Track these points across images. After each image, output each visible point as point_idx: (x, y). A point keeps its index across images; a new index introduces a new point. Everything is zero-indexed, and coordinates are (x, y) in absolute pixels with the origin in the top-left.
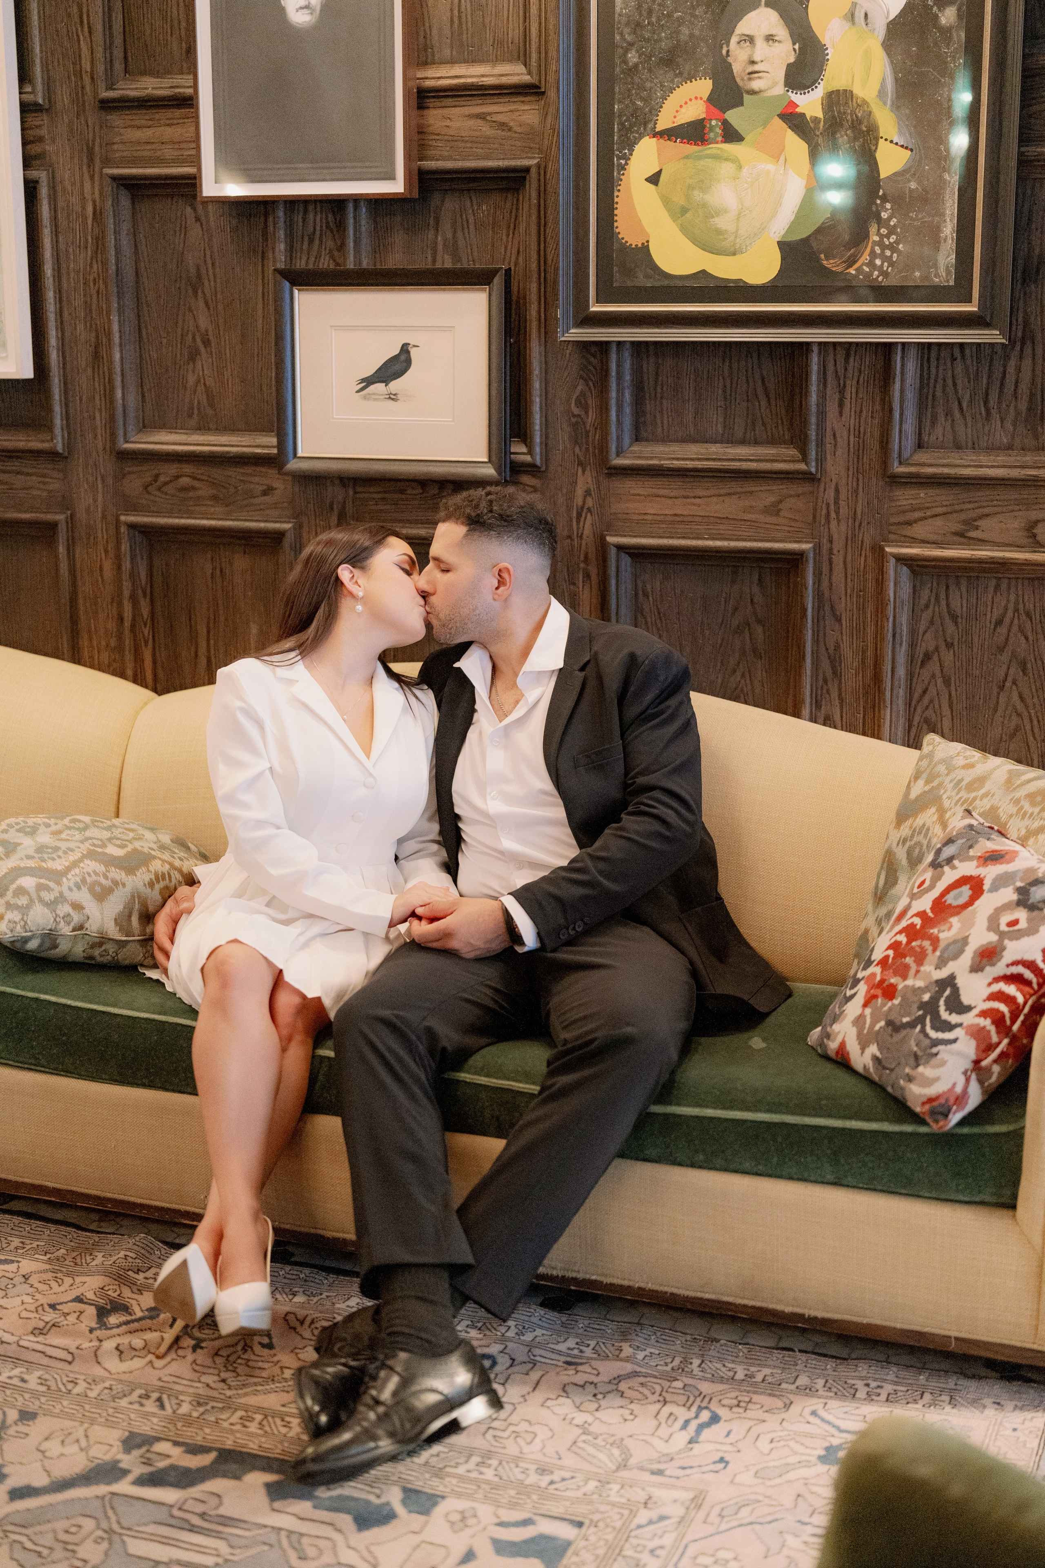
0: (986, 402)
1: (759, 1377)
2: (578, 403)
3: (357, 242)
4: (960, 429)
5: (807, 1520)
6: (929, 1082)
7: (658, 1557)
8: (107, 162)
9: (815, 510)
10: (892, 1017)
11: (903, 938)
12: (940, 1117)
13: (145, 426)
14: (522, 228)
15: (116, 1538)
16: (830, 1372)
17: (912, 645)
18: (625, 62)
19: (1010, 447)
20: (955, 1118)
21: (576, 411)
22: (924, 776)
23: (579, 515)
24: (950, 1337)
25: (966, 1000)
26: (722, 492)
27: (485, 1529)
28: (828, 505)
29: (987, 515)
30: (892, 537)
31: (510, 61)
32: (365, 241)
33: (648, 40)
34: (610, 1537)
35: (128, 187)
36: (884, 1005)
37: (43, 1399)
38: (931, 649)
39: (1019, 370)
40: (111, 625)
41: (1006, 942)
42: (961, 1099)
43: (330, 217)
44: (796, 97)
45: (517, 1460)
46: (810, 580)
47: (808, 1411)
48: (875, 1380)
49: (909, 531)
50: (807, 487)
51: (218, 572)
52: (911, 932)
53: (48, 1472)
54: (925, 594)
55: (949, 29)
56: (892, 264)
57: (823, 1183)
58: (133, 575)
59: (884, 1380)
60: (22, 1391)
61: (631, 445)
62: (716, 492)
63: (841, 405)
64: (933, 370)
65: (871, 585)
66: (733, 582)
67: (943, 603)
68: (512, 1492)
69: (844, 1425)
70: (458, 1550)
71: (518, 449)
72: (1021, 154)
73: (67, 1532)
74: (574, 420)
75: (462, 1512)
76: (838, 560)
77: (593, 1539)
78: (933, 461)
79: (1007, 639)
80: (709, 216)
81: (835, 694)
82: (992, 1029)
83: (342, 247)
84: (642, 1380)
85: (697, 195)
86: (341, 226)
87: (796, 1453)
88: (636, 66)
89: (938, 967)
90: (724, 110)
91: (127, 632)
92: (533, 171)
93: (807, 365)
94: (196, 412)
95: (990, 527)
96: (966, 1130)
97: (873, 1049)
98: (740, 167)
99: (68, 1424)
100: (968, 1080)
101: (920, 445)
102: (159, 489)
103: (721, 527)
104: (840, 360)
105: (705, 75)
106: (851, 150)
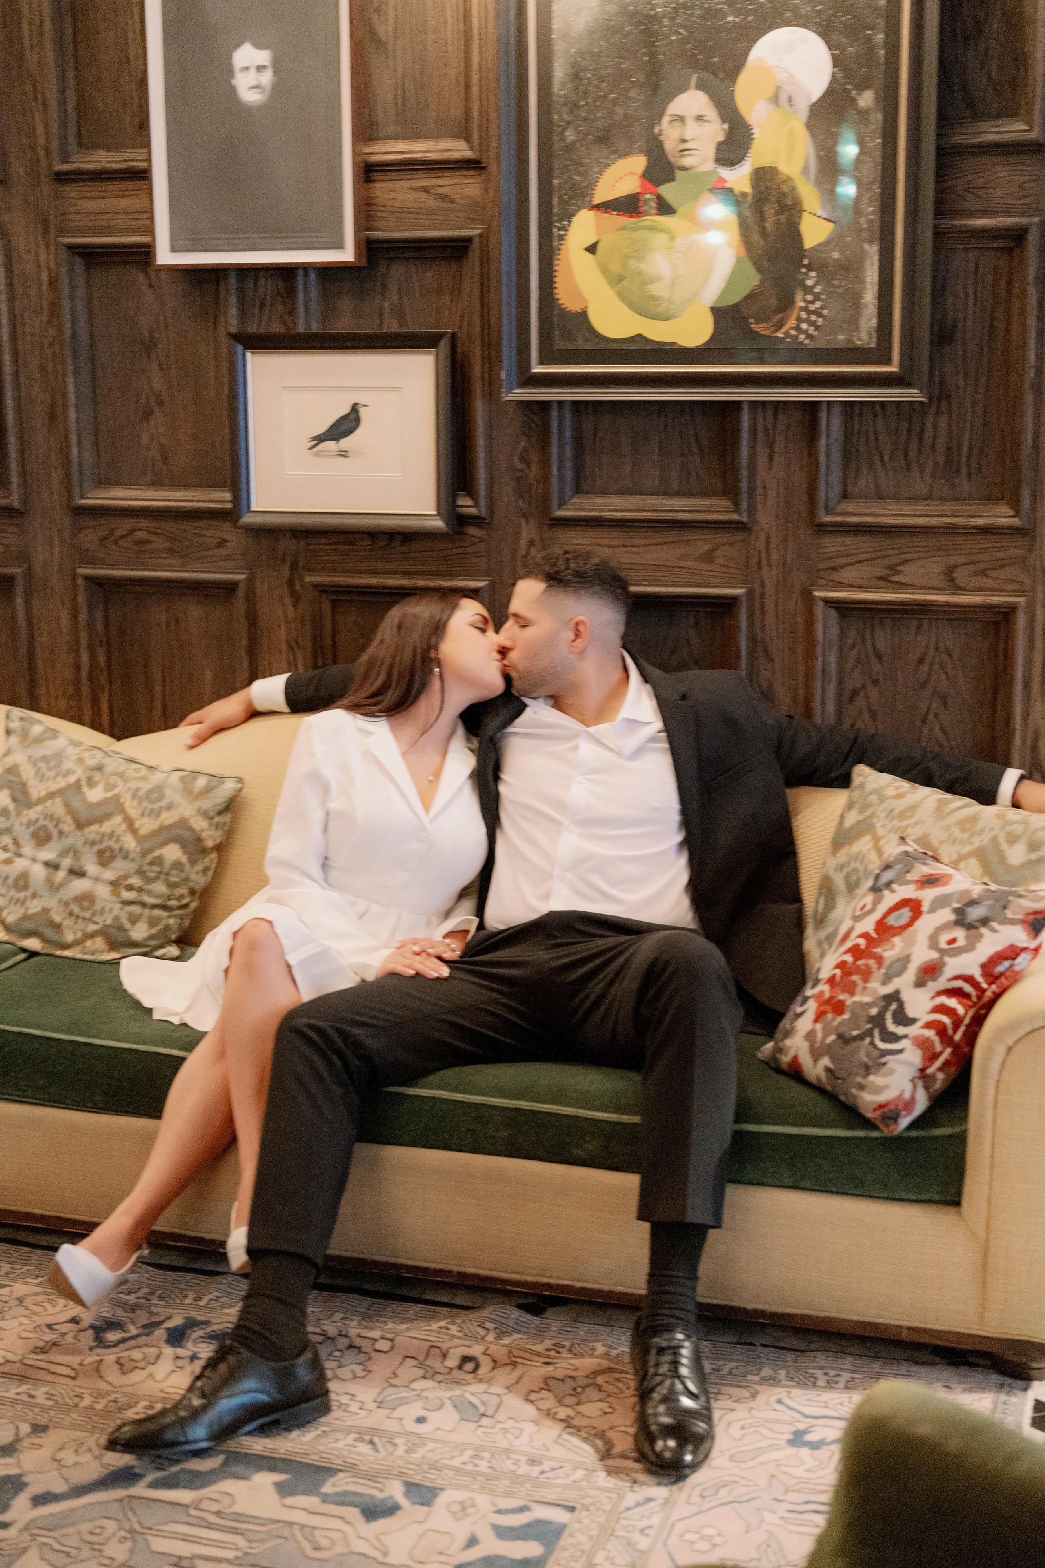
0: (906, 455)
1: (725, 1370)
2: (522, 459)
3: (307, 308)
4: (883, 480)
5: (781, 1497)
6: (879, 1090)
7: (647, 1535)
8: (62, 232)
9: (747, 557)
10: (841, 1031)
11: (849, 958)
12: (889, 1122)
13: (101, 482)
14: (465, 295)
15: (139, 1538)
16: (791, 1363)
17: (840, 683)
18: (563, 140)
19: (928, 498)
20: (905, 1122)
21: (520, 466)
22: (857, 806)
24: (901, 1327)
25: (911, 1012)
26: (659, 540)
27: (484, 1516)
28: (759, 552)
29: (908, 561)
30: (819, 581)
31: (453, 136)
32: (314, 306)
33: (585, 119)
34: (601, 1519)
35: (82, 255)
36: (834, 1020)
37: (52, 1413)
38: (858, 686)
39: (935, 426)
40: (68, 673)
41: (947, 959)
42: (909, 1105)
43: (281, 284)
44: (725, 173)
45: (507, 1452)
46: (743, 622)
47: (773, 1399)
48: (833, 1369)
49: (835, 576)
50: (740, 536)
51: (172, 623)
52: (855, 951)
53: (65, 1479)
54: (852, 635)
55: (867, 111)
56: (817, 328)
57: (779, 1186)
58: (91, 625)
59: (842, 1369)
60: (30, 1406)
61: (571, 498)
62: (654, 541)
63: (771, 459)
64: (856, 425)
65: (800, 628)
66: (671, 625)
67: (869, 642)
68: (507, 1482)
69: (808, 1411)
70: (462, 1537)
71: (465, 503)
72: (936, 226)
73: (91, 1533)
74: (517, 474)
75: (461, 1503)
76: (770, 604)
77: (586, 1521)
78: (858, 511)
79: (929, 674)
80: (644, 283)
82: (936, 1039)
83: (292, 312)
84: (617, 1375)
85: (633, 264)
86: (290, 292)
87: (766, 1438)
88: (573, 143)
89: (884, 983)
90: (658, 183)
91: (84, 680)
92: (477, 240)
93: (738, 422)
94: (150, 468)
95: (911, 572)
96: (914, 1134)
97: (826, 1061)
98: (673, 238)
99: (79, 1434)
100: (915, 1087)
101: (845, 496)
102: (115, 542)
103: (658, 574)
104: (769, 417)
105: (639, 152)
106: (778, 223)
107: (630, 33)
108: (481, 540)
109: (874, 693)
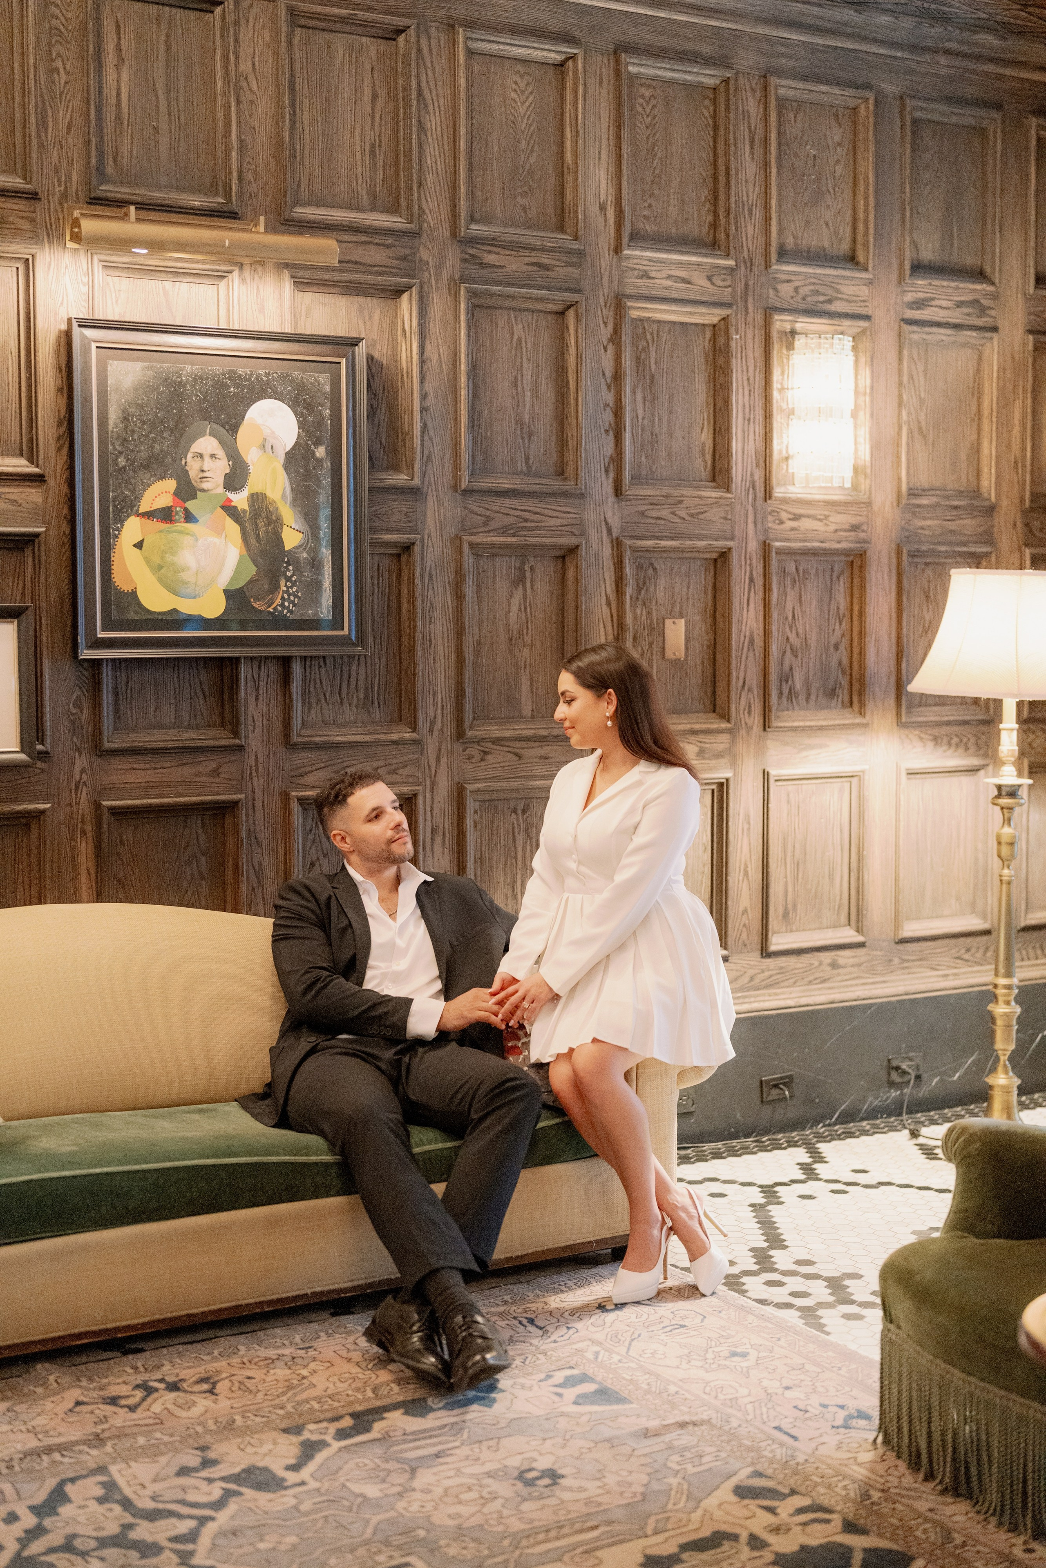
0: (340, 693)
2: (75, 705)
4: (326, 712)
17: (304, 858)
18: (116, 464)
19: (358, 722)
21: (74, 711)
23: (77, 787)
26: (180, 763)
28: (251, 767)
30: (293, 785)
31: (17, 455)
33: (132, 451)
38: (314, 859)
44: (231, 495)
46: (244, 819)
49: (302, 781)
50: (237, 756)
54: (309, 823)
55: (321, 460)
56: (295, 605)
61: (115, 734)
62: (176, 763)
63: (257, 698)
65: (281, 821)
66: (185, 827)
74: (73, 717)
76: (259, 804)
78: (313, 733)
80: (176, 572)
81: (260, 899)
85: (169, 557)
88: (124, 467)
90: (184, 501)
92: (43, 536)
93: (238, 671)
98: (197, 540)
101: (305, 723)
103: (181, 788)
104: (256, 669)
105: (171, 477)
106: (267, 531)
107: (163, 392)
108: (43, 771)
109: (325, 863)
